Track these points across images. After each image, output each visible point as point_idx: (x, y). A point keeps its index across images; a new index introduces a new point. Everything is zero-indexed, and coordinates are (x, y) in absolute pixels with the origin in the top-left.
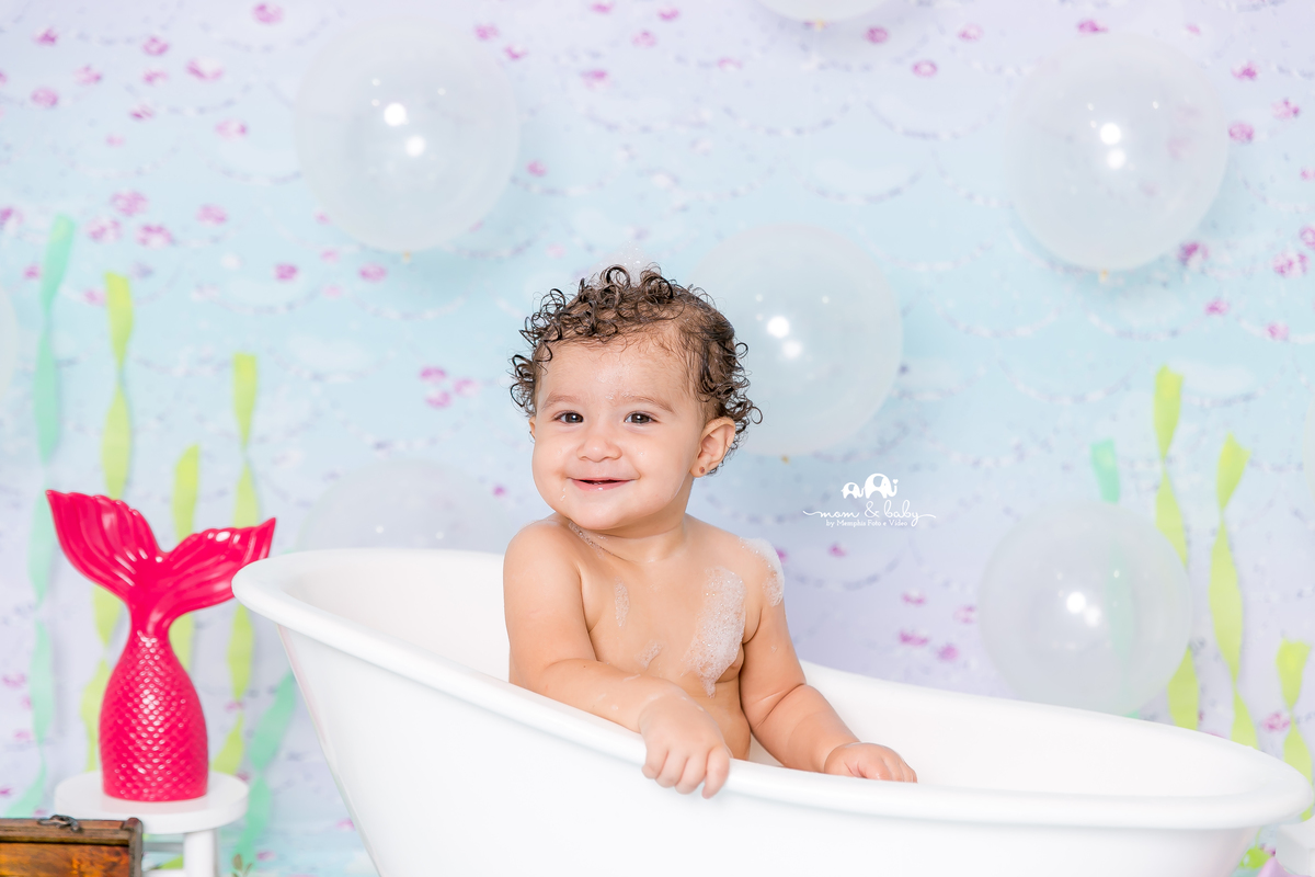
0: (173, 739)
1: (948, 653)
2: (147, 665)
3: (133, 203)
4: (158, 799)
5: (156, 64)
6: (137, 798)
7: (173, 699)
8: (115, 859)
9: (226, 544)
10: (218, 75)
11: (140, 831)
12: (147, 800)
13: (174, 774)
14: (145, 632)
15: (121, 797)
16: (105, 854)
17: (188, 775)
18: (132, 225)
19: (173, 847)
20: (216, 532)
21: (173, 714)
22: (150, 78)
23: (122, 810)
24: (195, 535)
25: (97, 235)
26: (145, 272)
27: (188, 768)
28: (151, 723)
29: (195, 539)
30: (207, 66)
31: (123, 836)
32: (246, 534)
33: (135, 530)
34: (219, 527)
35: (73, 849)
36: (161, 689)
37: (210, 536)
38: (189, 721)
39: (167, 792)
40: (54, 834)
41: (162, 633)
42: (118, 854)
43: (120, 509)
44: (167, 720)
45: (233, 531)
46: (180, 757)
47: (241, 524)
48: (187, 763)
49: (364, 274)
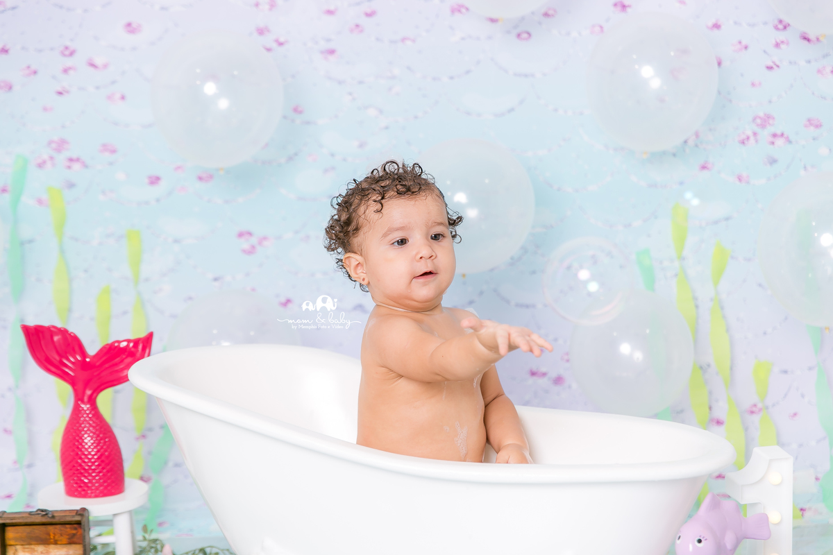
0: (102, 461)
1: (558, 380)
2: (85, 420)
3: (61, 145)
4: (96, 496)
5: (69, 62)
6: (85, 496)
7: (101, 439)
8: (74, 532)
9: (124, 349)
10: (105, 66)
11: (87, 515)
12: (90, 497)
13: (104, 482)
14: (83, 402)
15: (76, 496)
16: (68, 529)
17: (113, 482)
18: (61, 158)
19: (107, 522)
20: (119, 342)
21: (102, 448)
22: (66, 71)
23: (76, 504)
24: (107, 345)
25: (41, 165)
26: (71, 185)
27: (113, 477)
28: (90, 453)
29: (108, 347)
30: (99, 61)
31: (78, 518)
32: (136, 342)
33: (72, 343)
34: (121, 339)
35: (50, 528)
36: (94, 433)
37: (116, 344)
38: (111, 451)
39: (101, 492)
40: (38, 519)
41: (92, 401)
42: (76, 529)
43: (64, 332)
44: (98, 451)
45: (129, 341)
46: (108, 471)
47: (133, 337)
48: (111, 475)
49: (200, 178)
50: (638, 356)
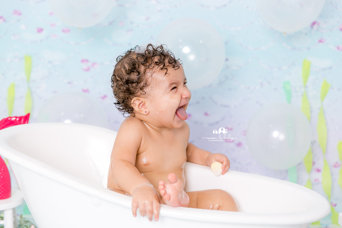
9: (14, 121)
17: (5, 192)
20: (11, 118)
24: (5, 119)
27: (4, 190)
29: (5, 120)
32: (21, 118)
34: (12, 116)
37: (9, 119)
38: (5, 175)
45: (16, 117)
47: (19, 115)
48: (4, 188)
49: (64, 31)
50: (282, 137)
